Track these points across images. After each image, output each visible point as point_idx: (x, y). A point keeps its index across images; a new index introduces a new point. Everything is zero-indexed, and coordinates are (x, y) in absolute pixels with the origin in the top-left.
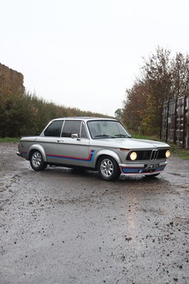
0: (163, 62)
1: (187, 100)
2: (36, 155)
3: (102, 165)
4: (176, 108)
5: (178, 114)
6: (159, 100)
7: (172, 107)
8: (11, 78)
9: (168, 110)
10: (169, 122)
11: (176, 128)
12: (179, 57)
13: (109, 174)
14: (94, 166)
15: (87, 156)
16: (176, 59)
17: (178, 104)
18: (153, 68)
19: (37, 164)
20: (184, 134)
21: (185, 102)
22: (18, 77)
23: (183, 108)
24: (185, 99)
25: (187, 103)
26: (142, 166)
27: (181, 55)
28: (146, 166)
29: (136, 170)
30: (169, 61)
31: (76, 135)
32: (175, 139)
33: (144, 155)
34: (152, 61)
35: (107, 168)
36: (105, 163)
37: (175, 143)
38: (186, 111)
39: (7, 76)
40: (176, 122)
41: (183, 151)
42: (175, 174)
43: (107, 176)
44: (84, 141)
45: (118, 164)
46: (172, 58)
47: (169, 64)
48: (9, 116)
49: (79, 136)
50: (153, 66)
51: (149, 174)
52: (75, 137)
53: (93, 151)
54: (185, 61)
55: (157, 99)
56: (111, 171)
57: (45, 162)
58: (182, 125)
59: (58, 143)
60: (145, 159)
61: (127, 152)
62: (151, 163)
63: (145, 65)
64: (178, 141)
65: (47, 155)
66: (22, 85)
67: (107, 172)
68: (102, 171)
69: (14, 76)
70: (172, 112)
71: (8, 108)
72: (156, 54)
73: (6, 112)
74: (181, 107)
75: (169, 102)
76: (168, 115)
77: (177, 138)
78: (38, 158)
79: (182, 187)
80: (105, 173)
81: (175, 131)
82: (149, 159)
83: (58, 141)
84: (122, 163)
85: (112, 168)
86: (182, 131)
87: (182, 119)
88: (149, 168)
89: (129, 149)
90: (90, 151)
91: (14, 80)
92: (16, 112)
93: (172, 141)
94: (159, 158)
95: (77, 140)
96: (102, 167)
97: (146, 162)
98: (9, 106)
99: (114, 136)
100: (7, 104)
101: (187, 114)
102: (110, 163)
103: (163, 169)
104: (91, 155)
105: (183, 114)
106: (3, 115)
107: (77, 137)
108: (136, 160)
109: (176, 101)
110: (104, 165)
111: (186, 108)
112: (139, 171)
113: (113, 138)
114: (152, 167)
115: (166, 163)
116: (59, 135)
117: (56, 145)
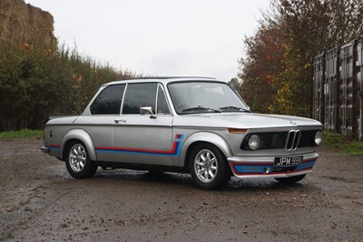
1: (359, 48)
2: (76, 150)
3: (197, 162)
4: (339, 64)
5: (343, 76)
6: (307, 54)
7: (331, 64)
8: (30, 22)
10: (327, 91)
11: (339, 102)
13: (210, 177)
14: (182, 164)
15: (170, 147)
17: (342, 56)
19: (77, 166)
20: (355, 113)
21: (355, 52)
22: (46, 19)
23: (351, 64)
24: (355, 46)
25: (359, 53)
26: (271, 160)
28: (277, 160)
29: (261, 167)
31: (149, 108)
32: (338, 123)
33: (275, 140)
35: (207, 167)
36: (203, 157)
37: (338, 129)
38: (356, 69)
39: (22, 17)
40: (339, 91)
41: (354, 143)
42: (335, 179)
43: (207, 180)
44: (162, 119)
45: (225, 157)
48: (28, 89)
49: (153, 110)
51: (284, 175)
52: (145, 112)
53: (179, 136)
55: (302, 52)
56: (214, 171)
57: (93, 162)
58: (351, 95)
59: (117, 125)
60: (275, 147)
61: (241, 136)
64: (343, 127)
65: (96, 149)
66: (51, 35)
67: (206, 174)
68: (198, 173)
69: (35, 18)
70: (331, 73)
71: (25, 75)
73: (22, 82)
74: (348, 62)
75: (324, 56)
76: (324, 79)
77: (341, 121)
78: (80, 154)
79: (347, 197)
80: (203, 175)
81: (338, 109)
82: (283, 147)
83: (117, 122)
84: (233, 155)
85: (215, 165)
86: (351, 106)
87: (351, 85)
88: (284, 164)
89: (245, 130)
90: (174, 136)
91: (35, 25)
92: (41, 81)
93: (333, 128)
94: (302, 145)
95: (151, 117)
96: (197, 165)
97: (278, 153)
98: (26, 70)
99: (218, 109)
100: (23, 68)
101: (359, 74)
102: (212, 157)
103: (311, 168)
104: (177, 144)
105: (351, 75)
106: (16, 89)
107: (150, 113)
108: (259, 149)
109: (339, 53)
110: (201, 161)
111: (358, 64)
112: (265, 170)
113: (216, 112)
114: (289, 161)
115: (316, 155)
116: (117, 112)
117: (113, 128)
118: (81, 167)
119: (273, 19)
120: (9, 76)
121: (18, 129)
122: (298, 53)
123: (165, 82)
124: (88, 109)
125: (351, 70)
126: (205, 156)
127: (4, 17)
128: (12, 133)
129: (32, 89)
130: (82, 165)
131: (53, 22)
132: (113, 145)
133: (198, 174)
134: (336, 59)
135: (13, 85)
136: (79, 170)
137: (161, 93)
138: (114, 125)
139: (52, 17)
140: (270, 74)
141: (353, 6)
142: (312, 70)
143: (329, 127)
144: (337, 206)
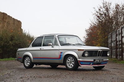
0: (107, 10)
1: (123, 30)
2: (27, 59)
3: (67, 61)
4: (116, 36)
5: (118, 40)
6: (106, 34)
7: (114, 36)
8: (14, 24)
9: (112, 39)
10: (113, 45)
11: (117, 49)
12: (117, 7)
14: (62, 62)
15: (58, 56)
16: (116, 8)
17: (117, 33)
18: (100, 14)
19: (27, 64)
21: (122, 31)
22: (19, 23)
23: (120, 36)
24: (122, 29)
26: (92, 60)
27: (118, 5)
28: (94, 60)
29: (89, 63)
30: (111, 9)
31: (51, 44)
32: (117, 56)
33: (93, 54)
34: (100, 10)
35: (71, 63)
36: (70, 60)
38: (122, 37)
39: (11, 22)
40: (117, 45)
43: (71, 67)
44: (56, 47)
45: (77, 59)
46: (113, 7)
47: (111, 11)
48: (12, 45)
49: (53, 44)
50: (101, 13)
51: (97, 66)
52: (50, 45)
53: (61, 53)
54: (121, 9)
55: (104, 33)
56: (73, 64)
57: (32, 63)
58: (121, 46)
59: (41, 50)
60: (94, 56)
61: (82, 52)
62: (98, 59)
63: (96, 12)
64: (118, 57)
65: (34, 58)
66: (21, 28)
67: (71, 65)
69: (15, 22)
70: (114, 39)
71: (12, 40)
72: (102, 5)
73: (10, 42)
74: (119, 35)
75: (112, 34)
76: (112, 42)
77: (118, 55)
78: (28, 60)
79: (118, 72)
80: (69, 65)
81: (116, 51)
82: (96, 56)
83: (41, 49)
84: (79, 58)
85: (73, 62)
86: (121, 50)
87: (120, 43)
88: (97, 62)
89: (83, 50)
90: (60, 53)
91: (15, 25)
92: (17, 42)
93: (115, 57)
94: (103, 56)
95: (52, 47)
96: (67, 62)
97: (95, 58)
98: (12, 39)
99: (74, 44)
100: (11, 38)
101: (123, 39)
102: (72, 59)
103: (106, 64)
104: (61, 55)
105: (120, 39)
106: (8, 44)
107: (52, 45)
108: (88, 56)
109: (116, 32)
110: (69, 61)
111: (123, 35)
112: (90, 64)
113: (74, 45)
114: (98, 61)
115: (108, 59)
116: (41, 46)
117: (39, 51)
118: (28, 65)
119: (94, 23)
120: (6, 40)
121: (9, 58)
122: (103, 33)
123: (57, 35)
124: (31, 45)
125: (120, 37)
126: (70, 59)
127: (5, 22)
128: (7, 59)
129: (14, 44)
130: (29, 64)
131: (21, 24)
132: (39, 56)
133: (68, 65)
134: (115, 34)
135: (8, 43)
136: (28, 66)
137: (56, 39)
138: (40, 50)
139: (21, 22)
140: (94, 41)
141: (121, 18)
142: (107, 39)
143: (114, 57)
144: (115, 74)
